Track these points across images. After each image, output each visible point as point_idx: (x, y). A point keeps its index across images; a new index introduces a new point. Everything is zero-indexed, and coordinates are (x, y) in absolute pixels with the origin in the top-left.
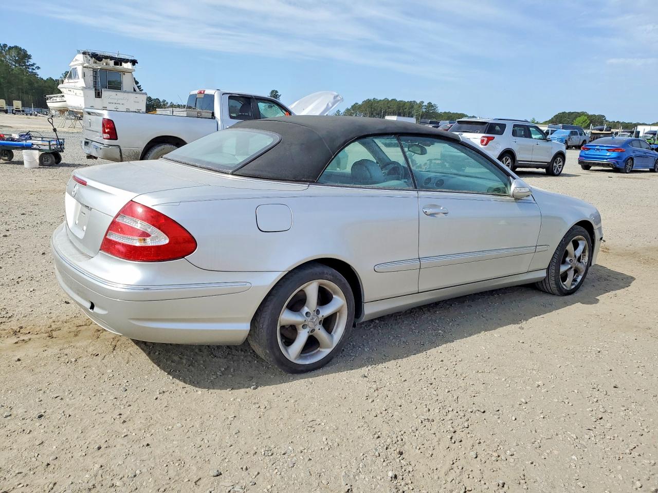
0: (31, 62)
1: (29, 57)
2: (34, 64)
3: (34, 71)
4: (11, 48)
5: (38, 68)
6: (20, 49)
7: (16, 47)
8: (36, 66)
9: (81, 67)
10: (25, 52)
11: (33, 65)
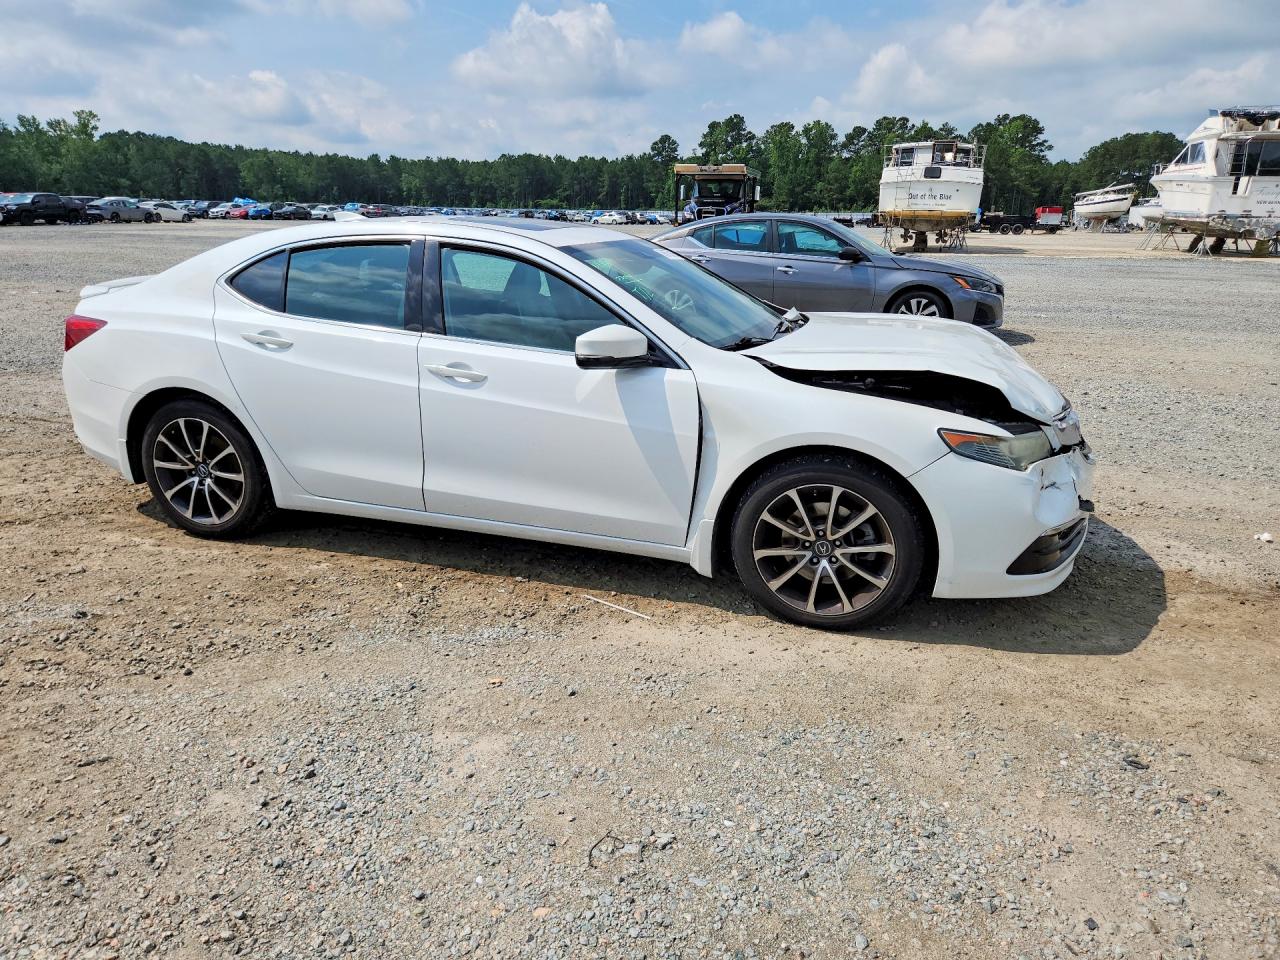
0: (1041, 138)
1: (1040, 131)
2: (1045, 141)
3: (1042, 154)
4: (1015, 119)
5: (1050, 148)
6: (1030, 119)
7: (1022, 117)
8: (1046, 144)
9: (1214, 141)
10: (1036, 122)
11: (1041, 144)
